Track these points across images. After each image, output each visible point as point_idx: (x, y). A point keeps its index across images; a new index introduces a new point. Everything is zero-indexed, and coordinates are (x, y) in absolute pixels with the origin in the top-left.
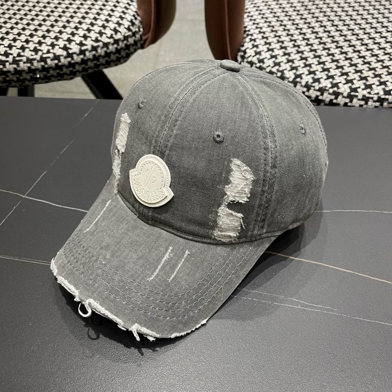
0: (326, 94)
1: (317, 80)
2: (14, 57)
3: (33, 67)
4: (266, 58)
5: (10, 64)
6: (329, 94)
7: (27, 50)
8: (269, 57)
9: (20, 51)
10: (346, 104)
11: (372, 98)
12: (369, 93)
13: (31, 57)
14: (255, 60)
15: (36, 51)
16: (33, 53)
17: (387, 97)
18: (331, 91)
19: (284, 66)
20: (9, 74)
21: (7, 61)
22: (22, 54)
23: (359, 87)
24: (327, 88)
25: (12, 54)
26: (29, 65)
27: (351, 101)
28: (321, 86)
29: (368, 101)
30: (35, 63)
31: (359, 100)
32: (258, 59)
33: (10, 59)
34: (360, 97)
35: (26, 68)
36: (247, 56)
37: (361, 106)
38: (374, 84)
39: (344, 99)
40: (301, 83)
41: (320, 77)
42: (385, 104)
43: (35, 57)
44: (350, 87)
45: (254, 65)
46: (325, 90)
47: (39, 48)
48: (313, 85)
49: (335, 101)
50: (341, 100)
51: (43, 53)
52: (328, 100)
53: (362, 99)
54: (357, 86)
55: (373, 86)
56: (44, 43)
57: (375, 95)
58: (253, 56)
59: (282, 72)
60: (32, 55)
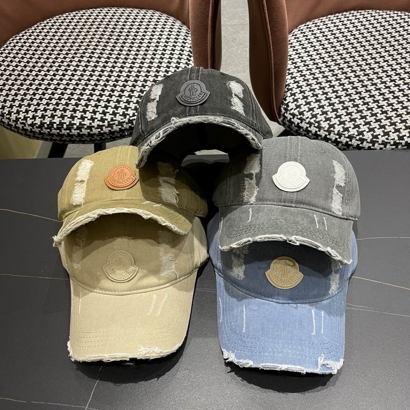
0: (353, 141)
1: (347, 129)
2: (108, 122)
3: (123, 128)
4: (305, 111)
5: (106, 127)
6: (356, 140)
7: (118, 115)
8: (307, 110)
9: (113, 116)
10: (369, 148)
11: (390, 143)
12: (387, 139)
13: (121, 121)
14: (296, 112)
15: (124, 115)
16: (123, 117)
17: (401, 141)
18: (358, 138)
19: (320, 118)
20: (105, 135)
21: (104, 125)
22: (114, 119)
23: (379, 135)
24: (355, 136)
25: (107, 120)
26: (120, 127)
27: (374, 145)
28: (350, 134)
29: (387, 145)
30: (125, 125)
31: (379, 144)
32: (298, 111)
33: (106, 123)
34: (380, 142)
35: (118, 129)
36: (289, 108)
37: (381, 149)
38: (390, 131)
39: (368, 144)
40: (334, 132)
41: (348, 126)
42: (400, 147)
43: (124, 120)
44: (372, 135)
45: (296, 117)
46: (353, 137)
47: (126, 112)
48: (344, 133)
49: (361, 145)
50: (365, 145)
51: (130, 117)
52: (355, 144)
53: (382, 144)
54: (378, 133)
55: (390, 133)
56: (129, 107)
57: (391, 141)
58: (295, 109)
59: (318, 122)
60: (122, 119)
